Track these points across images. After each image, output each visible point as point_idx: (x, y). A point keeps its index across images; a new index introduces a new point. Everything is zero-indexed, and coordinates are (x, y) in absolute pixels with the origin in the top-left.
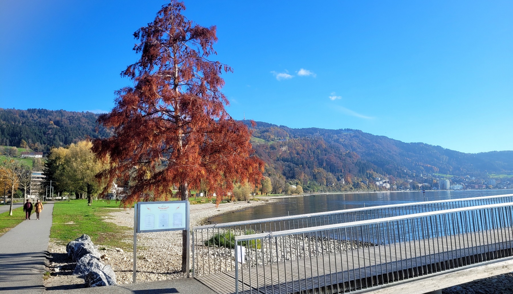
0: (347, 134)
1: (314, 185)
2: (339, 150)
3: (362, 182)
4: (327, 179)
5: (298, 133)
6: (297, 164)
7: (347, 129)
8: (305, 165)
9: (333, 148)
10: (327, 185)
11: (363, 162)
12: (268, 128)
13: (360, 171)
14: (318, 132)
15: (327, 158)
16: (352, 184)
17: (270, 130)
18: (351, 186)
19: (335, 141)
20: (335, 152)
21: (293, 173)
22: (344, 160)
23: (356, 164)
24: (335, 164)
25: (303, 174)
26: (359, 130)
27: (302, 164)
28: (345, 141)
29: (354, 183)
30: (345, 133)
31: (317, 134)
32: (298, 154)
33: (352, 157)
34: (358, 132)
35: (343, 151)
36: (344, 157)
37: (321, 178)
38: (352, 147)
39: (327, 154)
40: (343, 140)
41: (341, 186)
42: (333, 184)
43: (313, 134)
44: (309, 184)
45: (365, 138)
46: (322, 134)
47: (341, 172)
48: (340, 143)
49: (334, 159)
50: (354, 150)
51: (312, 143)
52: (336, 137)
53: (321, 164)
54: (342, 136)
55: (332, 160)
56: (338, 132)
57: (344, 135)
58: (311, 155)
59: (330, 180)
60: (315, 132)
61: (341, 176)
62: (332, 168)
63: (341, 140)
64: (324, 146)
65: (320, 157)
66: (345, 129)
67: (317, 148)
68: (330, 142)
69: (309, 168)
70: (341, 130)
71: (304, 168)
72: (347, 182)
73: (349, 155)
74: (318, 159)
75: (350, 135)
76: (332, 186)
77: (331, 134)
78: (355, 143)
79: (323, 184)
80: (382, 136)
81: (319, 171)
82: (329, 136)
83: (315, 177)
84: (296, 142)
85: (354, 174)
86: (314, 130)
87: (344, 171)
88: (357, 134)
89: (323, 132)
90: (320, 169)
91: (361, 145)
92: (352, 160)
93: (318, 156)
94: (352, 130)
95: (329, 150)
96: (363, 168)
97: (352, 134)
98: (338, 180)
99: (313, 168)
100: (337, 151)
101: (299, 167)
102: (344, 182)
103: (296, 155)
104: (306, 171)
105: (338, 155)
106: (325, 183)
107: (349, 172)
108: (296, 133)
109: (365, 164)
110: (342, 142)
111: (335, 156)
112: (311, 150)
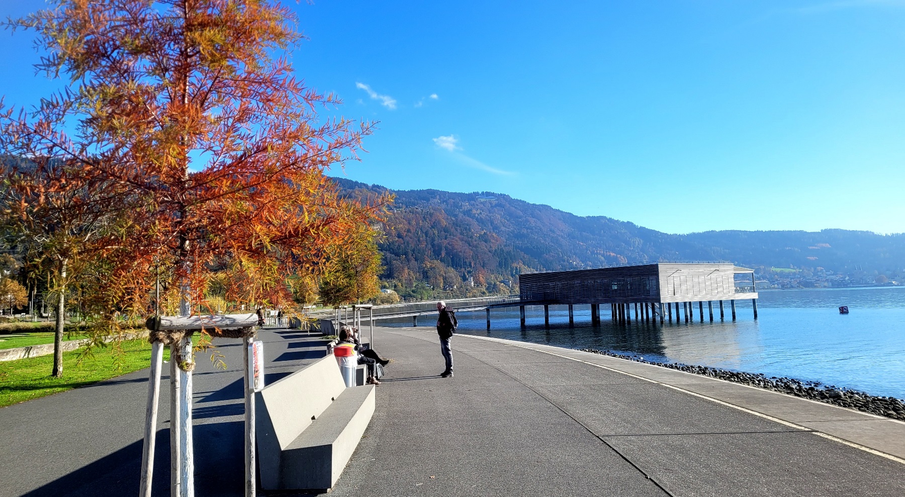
0: (486, 202)
1: (423, 288)
2: (470, 230)
3: (501, 282)
4: (445, 278)
5: (404, 199)
6: (397, 255)
7: (486, 192)
8: (410, 256)
9: (460, 227)
10: (445, 289)
11: (506, 249)
12: (351, 190)
13: (500, 265)
14: (438, 197)
15: (448, 244)
16: (486, 286)
17: (353, 194)
18: (484, 289)
19: (464, 213)
20: (462, 234)
21: (390, 269)
22: (476, 247)
23: (495, 253)
24: (460, 254)
25: (406, 271)
26: (505, 195)
27: (406, 254)
28: (481, 213)
29: (489, 284)
30: (482, 200)
31: (436, 200)
32: (399, 236)
33: (490, 241)
34: (504, 198)
35: (477, 230)
36: (476, 241)
37: (436, 278)
38: (492, 223)
39: (448, 236)
40: (478, 212)
41: (467, 290)
42: (455, 287)
43: (428, 200)
44: (415, 287)
45: (514, 208)
46: (444, 202)
47: (470, 266)
48: (473, 217)
49: (459, 246)
50: (496, 228)
51: (424, 217)
52: (466, 206)
53: (437, 253)
54: (477, 205)
55: (456, 247)
56: (472, 197)
57: (481, 203)
58: (421, 239)
59: (450, 280)
60: (432, 198)
61: (469, 272)
62: (455, 261)
63: (474, 211)
64: (444, 223)
65: (436, 242)
66: (483, 193)
67: (432, 227)
68: (455, 216)
69: (416, 260)
70: (476, 194)
71: (408, 261)
72: (478, 283)
73: (484, 238)
74: (433, 246)
75: (491, 203)
76: (452, 290)
77: (460, 201)
78: (498, 217)
79: (438, 286)
80: (542, 205)
81: (434, 266)
82: (456, 205)
83: (425, 275)
84: (397, 215)
85: (491, 270)
86: (431, 194)
87: (475, 264)
88: (502, 201)
89: (445, 197)
90: (435, 261)
91: (508, 221)
92: (489, 247)
93: (433, 240)
94: (493, 194)
95: (453, 230)
96: (506, 259)
97: (494, 201)
98: (464, 279)
99: (423, 261)
100: (465, 232)
101: (400, 259)
102: (472, 283)
103: (397, 239)
104: (411, 266)
105: (466, 238)
106: (442, 285)
107: (483, 267)
108: (399, 199)
109: (509, 253)
110: (476, 215)
111: (462, 240)
112: (421, 229)
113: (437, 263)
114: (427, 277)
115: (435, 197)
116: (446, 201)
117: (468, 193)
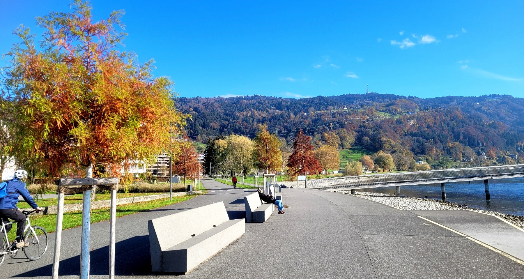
0: (493, 101)
1: (448, 160)
2: (481, 121)
3: (509, 156)
4: (464, 154)
5: (431, 103)
6: (427, 139)
7: (493, 95)
8: (437, 140)
9: (473, 119)
10: (464, 161)
11: (511, 133)
12: (394, 101)
13: (507, 144)
14: (455, 100)
15: (465, 131)
16: (496, 159)
17: (396, 102)
18: (495, 161)
19: (476, 110)
20: (475, 123)
21: (423, 148)
22: (487, 132)
23: (502, 136)
24: (475, 137)
25: (435, 149)
26: (508, 95)
27: (434, 138)
28: (489, 109)
29: (499, 157)
30: (490, 100)
31: (453, 103)
32: (428, 127)
33: (498, 128)
34: (507, 97)
35: (486, 121)
36: (486, 128)
37: (457, 154)
38: (498, 116)
39: (465, 126)
40: (487, 108)
41: (481, 161)
42: (472, 160)
43: (448, 103)
44: (442, 160)
45: (516, 104)
46: (460, 103)
47: (483, 145)
48: (483, 112)
49: (474, 132)
50: (501, 119)
51: (446, 114)
52: (477, 105)
53: (456, 137)
54: (486, 104)
55: (471, 132)
56: (481, 99)
57: (489, 102)
58: (444, 128)
59: (468, 155)
60: (451, 101)
61: (482, 149)
62: (470, 142)
63: (484, 108)
64: (461, 117)
65: (455, 130)
66: (490, 95)
67: (452, 120)
68: (469, 112)
69: (441, 142)
70: (485, 96)
71: (436, 143)
72: (490, 157)
73: (493, 126)
74: (453, 132)
75: (496, 102)
76: (470, 162)
77: (472, 102)
78: (503, 111)
79: (459, 159)
81: (454, 146)
82: (469, 105)
83: (449, 152)
84: (426, 114)
85: (499, 147)
86: (450, 99)
87: (487, 144)
88: (506, 100)
89: (461, 100)
90: (456, 143)
91: (511, 113)
92: (497, 132)
93: (453, 128)
94: (498, 96)
95: (468, 121)
96: (511, 140)
97: (499, 100)
98: (479, 154)
99: (446, 142)
100: (477, 122)
101: (429, 142)
102: (485, 157)
103: (427, 129)
104: (438, 146)
105: (478, 126)
106: (461, 158)
107: (493, 145)
108: (427, 104)
109: (514, 135)
110: (486, 111)
111: (476, 128)
112: (444, 122)
113: (457, 144)
114: (450, 153)
115: (453, 101)
116: (461, 103)
117: (478, 96)
